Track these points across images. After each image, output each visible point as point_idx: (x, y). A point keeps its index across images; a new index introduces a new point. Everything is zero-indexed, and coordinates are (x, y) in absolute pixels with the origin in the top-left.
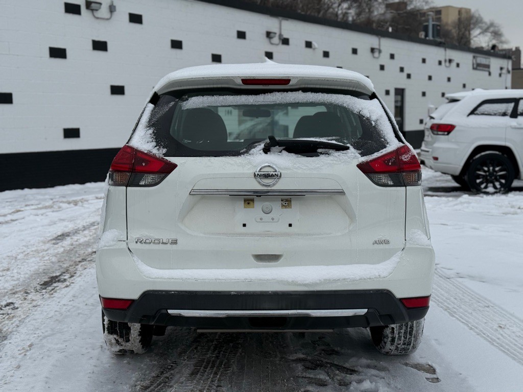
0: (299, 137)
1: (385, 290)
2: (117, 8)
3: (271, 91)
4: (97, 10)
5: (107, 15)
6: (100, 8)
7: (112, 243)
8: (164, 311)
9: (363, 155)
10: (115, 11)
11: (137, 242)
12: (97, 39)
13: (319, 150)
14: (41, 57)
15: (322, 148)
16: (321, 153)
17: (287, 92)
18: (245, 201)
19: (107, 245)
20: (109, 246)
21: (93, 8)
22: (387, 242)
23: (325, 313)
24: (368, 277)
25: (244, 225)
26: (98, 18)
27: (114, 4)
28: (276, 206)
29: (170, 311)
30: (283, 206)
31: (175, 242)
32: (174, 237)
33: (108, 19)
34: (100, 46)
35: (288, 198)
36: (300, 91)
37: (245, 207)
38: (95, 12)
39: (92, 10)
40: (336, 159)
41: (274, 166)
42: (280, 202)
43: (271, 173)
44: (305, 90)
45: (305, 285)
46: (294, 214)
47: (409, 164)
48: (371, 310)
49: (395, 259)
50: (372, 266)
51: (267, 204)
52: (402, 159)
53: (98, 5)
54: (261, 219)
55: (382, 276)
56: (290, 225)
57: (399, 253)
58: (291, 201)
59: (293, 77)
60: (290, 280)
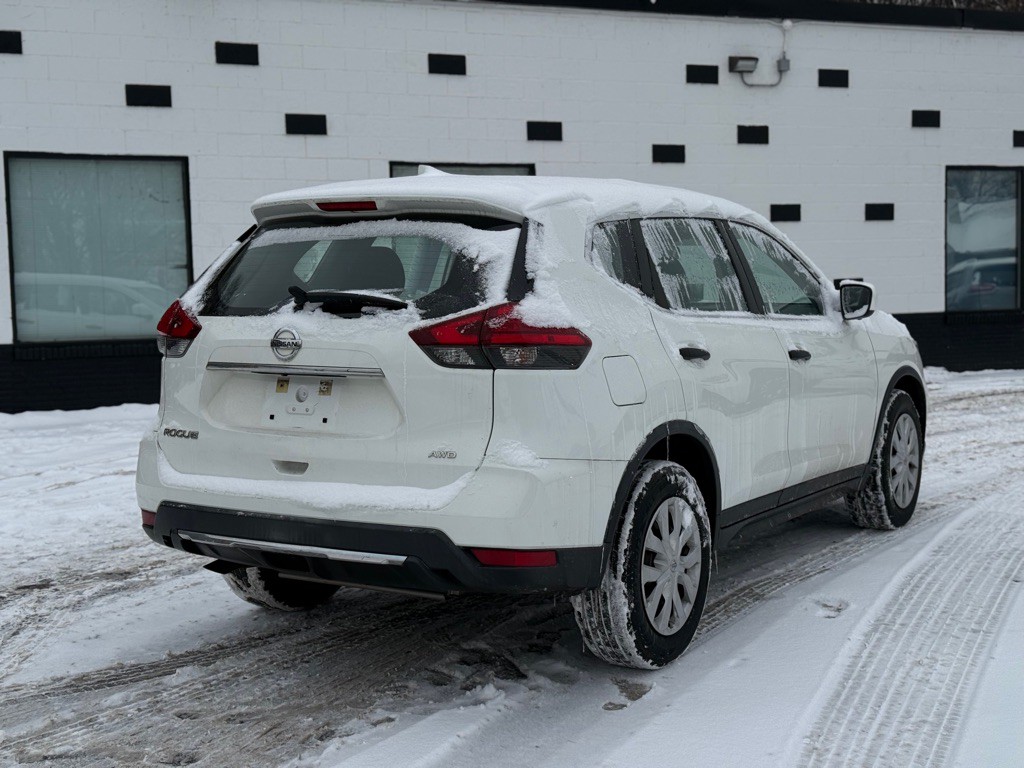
0: (348, 289)
1: (432, 530)
2: (791, 63)
3: (356, 220)
4: (751, 72)
5: (772, 78)
6: (755, 67)
9: (424, 317)
10: (788, 69)
11: (165, 434)
12: (747, 123)
13: (364, 309)
14: (637, 163)
15: (369, 306)
16: (365, 313)
17: (376, 220)
18: (279, 381)
21: (740, 69)
22: (451, 456)
23: (346, 555)
24: (410, 506)
25: (272, 417)
26: (752, 86)
27: (788, 57)
28: (312, 391)
29: (180, 532)
30: (321, 391)
31: (194, 435)
32: (195, 428)
33: (772, 86)
34: (753, 135)
35: (327, 381)
36: (394, 219)
37: (277, 391)
38: (745, 75)
39: (741, 73)
40: (380, 322)
41: (294, 332)
42: (318, 386)
43: (287, 341)
44: (400, 217)
45: (323, 510)
46: (331, 404)
47: (500, 333)
48: (413, 560)
49: (460, 483)
50: (423, 491)
51: (304, 387)
52: (487, 325)
53: (751, 63)
54: (294, 410)
55: (431, 507)
56: (325, 420)
57: (470, 474)
58: (331, 385)
59: (381, 198)
60: (305, 501)
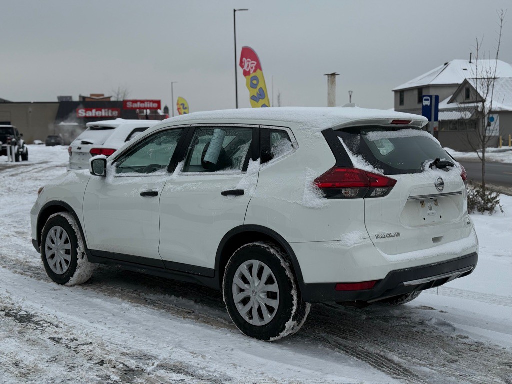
7: (360, 241)
8: (401, 284)
11: (377, 238)
13: (447, 167)
16: (449, 169)
18: (421, 203)
19: (357, 242)
20: (359, 244)
25: (425, 219)
29: (405, 283)
30: (435, 205)
32: (397, 231)
37: (422, 207)
41: (442, 179)
42: (434, 203)
51: (430, 204)
54: (429, 214)
56: (441, 217)
58: (437, 201)
